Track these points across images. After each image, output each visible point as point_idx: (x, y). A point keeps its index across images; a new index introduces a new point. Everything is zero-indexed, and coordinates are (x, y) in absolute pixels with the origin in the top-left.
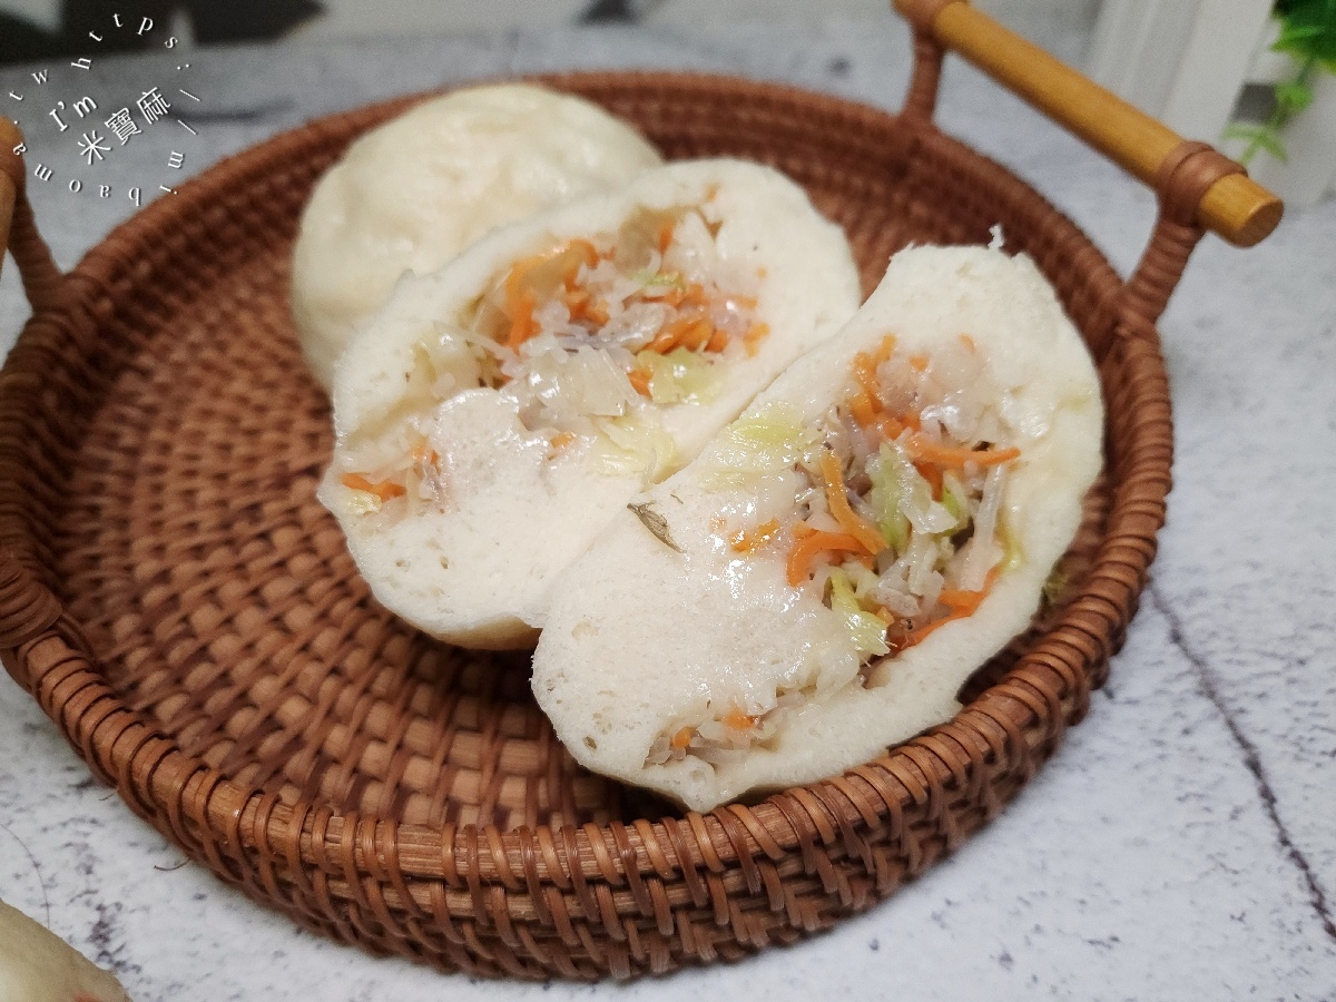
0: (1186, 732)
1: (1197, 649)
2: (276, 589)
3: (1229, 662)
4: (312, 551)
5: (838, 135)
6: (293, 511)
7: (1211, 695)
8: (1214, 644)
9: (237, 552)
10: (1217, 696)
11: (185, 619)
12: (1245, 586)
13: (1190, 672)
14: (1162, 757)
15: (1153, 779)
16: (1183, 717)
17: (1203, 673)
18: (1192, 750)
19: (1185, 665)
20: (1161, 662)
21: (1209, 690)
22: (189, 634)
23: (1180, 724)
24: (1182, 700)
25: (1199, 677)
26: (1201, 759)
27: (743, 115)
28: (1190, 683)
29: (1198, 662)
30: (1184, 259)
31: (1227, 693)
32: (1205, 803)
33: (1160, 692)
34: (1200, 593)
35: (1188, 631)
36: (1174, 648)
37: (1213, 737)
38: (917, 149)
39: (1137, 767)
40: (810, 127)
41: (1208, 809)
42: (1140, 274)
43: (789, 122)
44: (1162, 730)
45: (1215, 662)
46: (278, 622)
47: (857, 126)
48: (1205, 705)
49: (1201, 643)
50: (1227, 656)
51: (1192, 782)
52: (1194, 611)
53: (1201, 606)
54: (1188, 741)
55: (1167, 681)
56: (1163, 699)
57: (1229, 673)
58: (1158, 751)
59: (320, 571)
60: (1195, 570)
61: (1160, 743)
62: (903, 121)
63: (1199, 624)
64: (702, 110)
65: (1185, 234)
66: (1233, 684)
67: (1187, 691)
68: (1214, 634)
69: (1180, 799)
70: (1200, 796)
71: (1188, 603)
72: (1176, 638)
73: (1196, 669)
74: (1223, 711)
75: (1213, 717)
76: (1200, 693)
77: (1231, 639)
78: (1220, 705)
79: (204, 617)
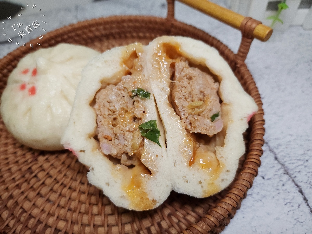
0: (283, 185)
1: (282, 161)
2: (44, 191)
3: (290, 163)
4: (51, 177)
5: (151, 26)
6: (41, 166)
7: (287, 174)
8: (286, 159)
9: (29, 184)
10: (289, 174)
11: (21, 208)
12: (290, 141)
13: (281, 168)
14: (279, 193)
15: (278, 200)
16: (282, 181)
17: (284, 168)
18: (286, 190)
19: (280, 166)
20: (274, 166)
21: (286, 173)
22: (24, 211)
23: (281, 183)
24: (281, 176)
25: (283, 169)
26: (288, 192)
27: (125, 25)
28: (282, 171)
29: (283, 165)
30: (249, 46)
31: (291, 172)
32: (291, 204)
33: (275, 175)
34: (280, 145)
35: (279, 156)
36: (276, 162)
37: (290, 186)
38: (172, 26)
39: (274, 197)
40: (143, 25)
41: (292, 206)
42: (239, 51)
43: (137, 24)
44: (278, 185)
45: (286, 164)
46: (48, 200)
47: (156, 22)
48: (286, 177)
49: (283, 159)
50: (289, 162)
51: (287, 199)
52: (279, 150)
53: (281, 149)
54: (284, 188)
55: (276, 171)
56: (276, 177)
57: (290, 166)
58: (278, 192)
59: (55, 182)
60: (277, 139)
61: (278, 189)
62: (167, 20)
63: (281, 154)
64: (114, 25)
65: (249, 40)
66: (292, 170)
67: (282, 173)
68: (285, 156)
69: (285, 205)
70: (290, 203)
71: (277, 149)
72: (276, 159)
73: (283, 167)
74: (291, 178)
75: (289, 180)
76: (285, 173)
77: (289, 157)
78: (290, 176)
79: (27, 205)
